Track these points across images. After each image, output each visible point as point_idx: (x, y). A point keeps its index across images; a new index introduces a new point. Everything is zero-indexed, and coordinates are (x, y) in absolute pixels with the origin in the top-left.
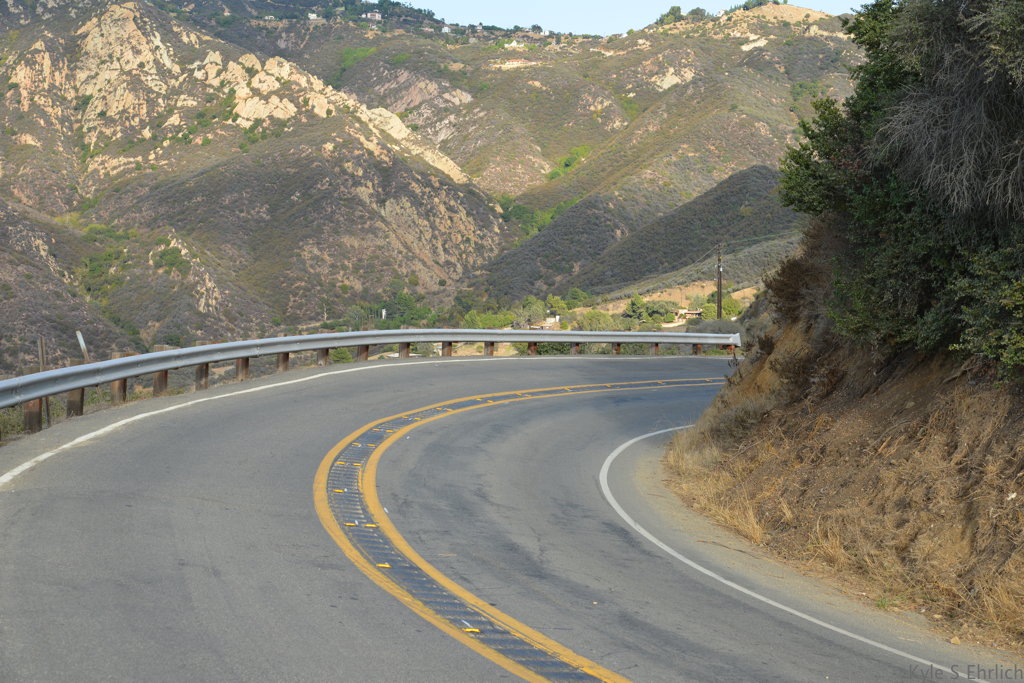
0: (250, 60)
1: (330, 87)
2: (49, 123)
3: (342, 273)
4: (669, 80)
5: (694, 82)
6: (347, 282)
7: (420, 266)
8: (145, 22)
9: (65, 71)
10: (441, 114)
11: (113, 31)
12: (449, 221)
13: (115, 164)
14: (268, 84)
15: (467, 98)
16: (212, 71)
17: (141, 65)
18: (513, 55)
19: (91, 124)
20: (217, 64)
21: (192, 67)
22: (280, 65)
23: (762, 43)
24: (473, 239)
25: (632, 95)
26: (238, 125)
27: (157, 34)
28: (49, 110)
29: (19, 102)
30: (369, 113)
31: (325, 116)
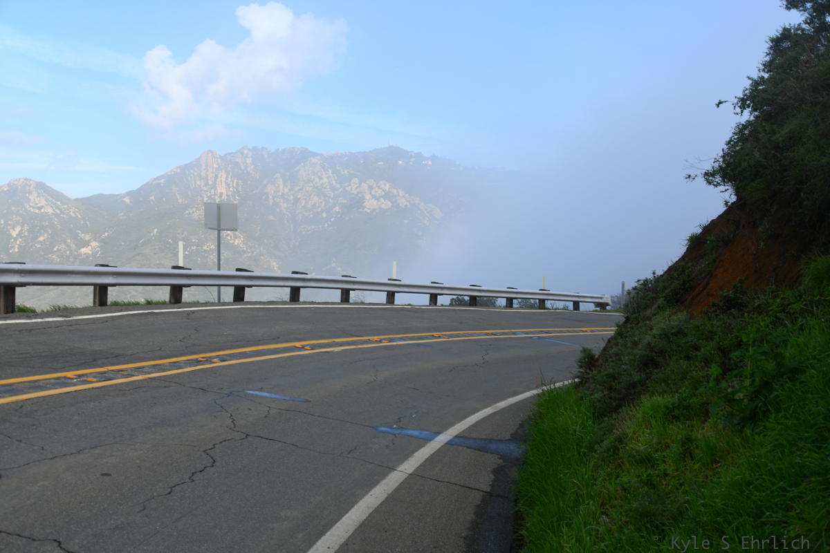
1: (408, 195)
2: (281, 210)
8: (325, 165)
11: (310, 169)
13: (310, 229)
14: (379, 193)
19: (299, 211)
20: (356, 184)
21: (345, 185)
22: (385, 184)
26: (365, 212)
27: (330, 170)
28: (281, 204)
29: (268, 201)
30: (425, 206)
31: (403, 206)
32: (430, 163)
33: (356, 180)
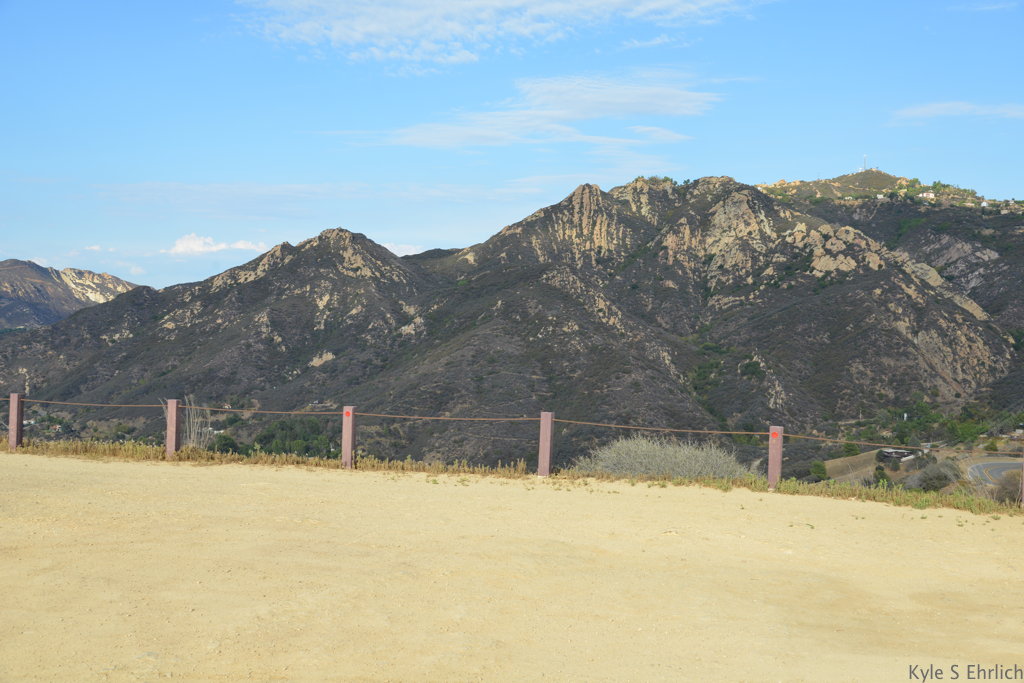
0: (826, 228)
2: (685, 273)
3: (880, 384)
6: (883, 392)
7: (940, 382)
8: (755, 204)
9: (699, 238)
10: (972, 267)
11: (732, 210)
12: (968, 349)
15: (995, 255)
16: (799, 237)
17: (750, 233)
19: (713, 274)
21: (785, 234)
24: (987, 362)
28: (686, 264)
29: (667, 259)
32: (931, 195)
33: (802, 227)
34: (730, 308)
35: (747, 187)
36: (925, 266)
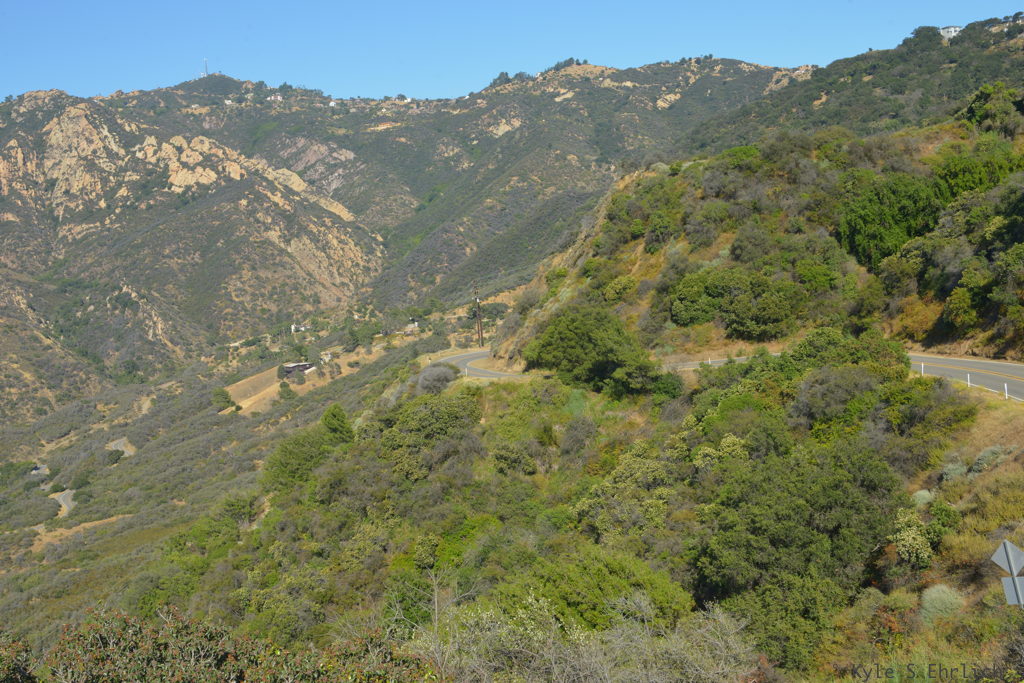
0: (178, 140)
1: (243, 156)
2: (25, 203)
3: (260, 299)
4: (503, 129)
5: (521, 127)
6: (265, 306)
7: (321, 288)
8: (95, 118)
9: (35, 161)
10: (332, 168)
11: (70, 127)
12: (341, 252)
13: (79, 230)
14: (193, 158)
15: (351, 155)
16: (150, 152)
17: (94, 152)
18: (384, 119)
19: (59, 201)
20: (153, 146)
21: (133, 149)
22: (202, 142)
23: (570, 95)
24: (362, 263)
25: (475, 142)
26: (173, 192)
27: (105, 126)
28: (25, 192)
30: (274, 173)
31: (239, 179)
32: (279, 98)
33: (151, 140)
34: (85, 238)
35: (82, 100)
36: (285, 171)
